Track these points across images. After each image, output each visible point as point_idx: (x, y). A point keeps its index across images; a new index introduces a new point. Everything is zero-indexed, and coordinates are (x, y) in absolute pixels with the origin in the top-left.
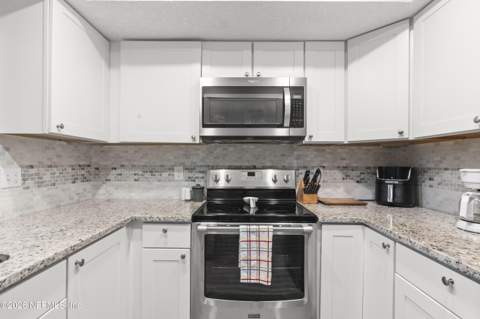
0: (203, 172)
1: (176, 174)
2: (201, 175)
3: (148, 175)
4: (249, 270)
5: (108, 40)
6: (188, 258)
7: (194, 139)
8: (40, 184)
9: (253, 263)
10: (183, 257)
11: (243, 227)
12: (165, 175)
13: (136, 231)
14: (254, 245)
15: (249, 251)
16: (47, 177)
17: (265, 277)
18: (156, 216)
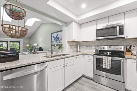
0: (98, 47)
1: (92, 47)
2: (97, 47)
3: (87, 47)
4: (105, 65)
5: (80, 24)
6: (93, 62)
7: (95, 40)
8: (71, 48)
9: (106, 64)
10: (92, 61)
11: (104, 57)
12: (90, 47)
13: (84, 56)
14: (106, 61)
15: (105, 62)
16: (72, 47)
17: (109, 67)
18: (87, 53)
